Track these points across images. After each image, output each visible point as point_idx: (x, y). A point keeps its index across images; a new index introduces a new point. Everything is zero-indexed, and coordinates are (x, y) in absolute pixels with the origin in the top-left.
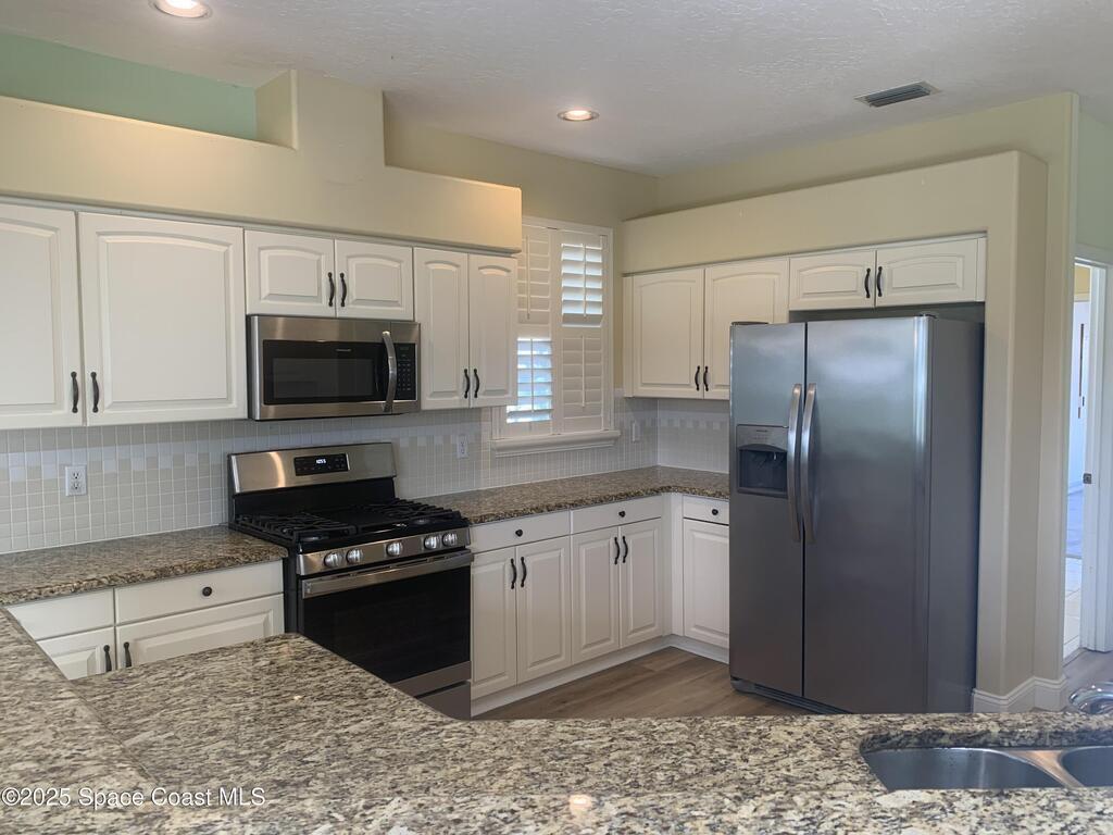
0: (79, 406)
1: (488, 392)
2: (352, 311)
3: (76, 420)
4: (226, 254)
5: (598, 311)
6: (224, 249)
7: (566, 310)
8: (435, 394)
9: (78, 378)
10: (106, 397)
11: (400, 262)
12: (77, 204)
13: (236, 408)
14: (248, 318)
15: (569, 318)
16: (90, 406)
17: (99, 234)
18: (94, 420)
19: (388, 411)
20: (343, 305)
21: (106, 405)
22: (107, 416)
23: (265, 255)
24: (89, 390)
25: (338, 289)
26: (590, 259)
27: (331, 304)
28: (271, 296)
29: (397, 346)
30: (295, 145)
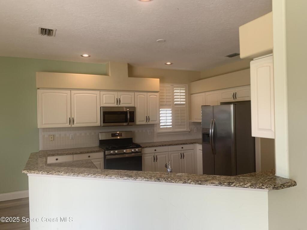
0: (70, 123)
1: (152, 121)
2: (121, 105)
3: (70, 126)
4: (97, 96)
5: (184, 103)
6: (96, 95)
7: (175, 103)
8: (139, 121)
9: (70, 118)
10: (75, 122)
11: (131, 95)
12: (71, 89)
13: (98, 124)
14: (101, 107)
15: (176, 104)
16: (72, 124)
17: (74, 94)
18: (73, 126)
19: (128, 125)
20: (119, 104)
21: (75, 123)
22: (75, 125)
23: (104, 96)
24: (71, 121)
25: (119, 101)
26: (181, 91)
27: (117, 104)
28: (105, 103)
29: (130, 112)
30: (110, 75)
